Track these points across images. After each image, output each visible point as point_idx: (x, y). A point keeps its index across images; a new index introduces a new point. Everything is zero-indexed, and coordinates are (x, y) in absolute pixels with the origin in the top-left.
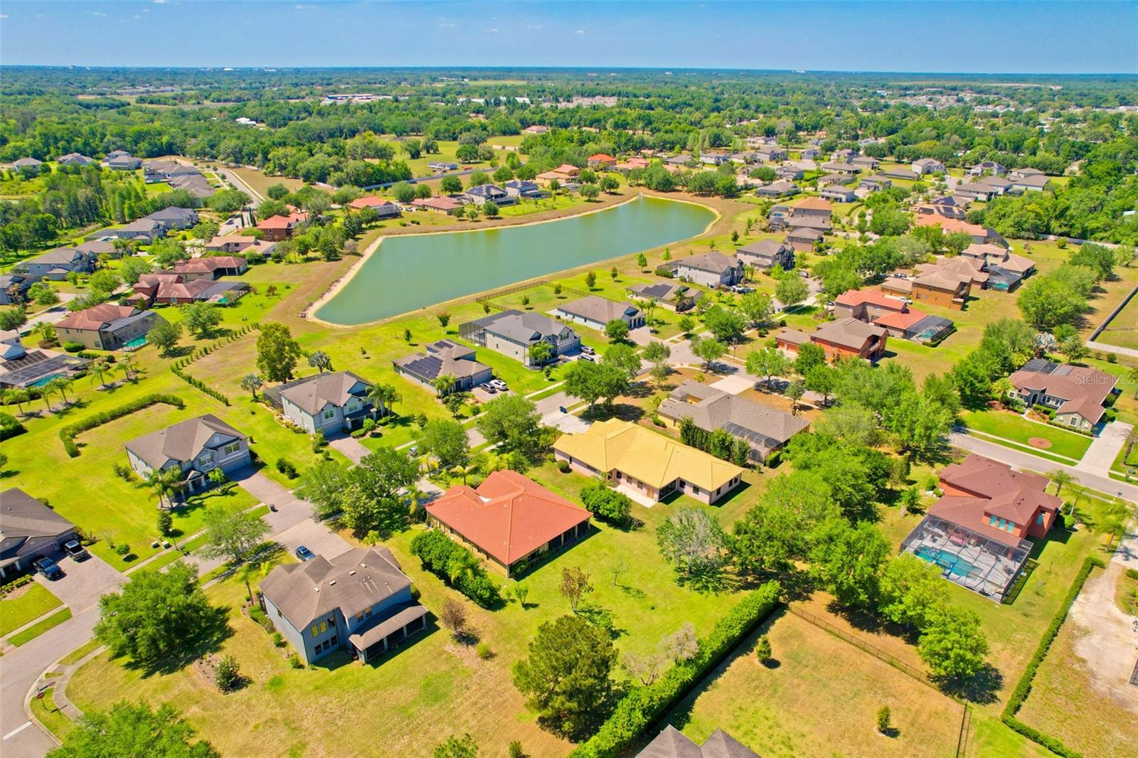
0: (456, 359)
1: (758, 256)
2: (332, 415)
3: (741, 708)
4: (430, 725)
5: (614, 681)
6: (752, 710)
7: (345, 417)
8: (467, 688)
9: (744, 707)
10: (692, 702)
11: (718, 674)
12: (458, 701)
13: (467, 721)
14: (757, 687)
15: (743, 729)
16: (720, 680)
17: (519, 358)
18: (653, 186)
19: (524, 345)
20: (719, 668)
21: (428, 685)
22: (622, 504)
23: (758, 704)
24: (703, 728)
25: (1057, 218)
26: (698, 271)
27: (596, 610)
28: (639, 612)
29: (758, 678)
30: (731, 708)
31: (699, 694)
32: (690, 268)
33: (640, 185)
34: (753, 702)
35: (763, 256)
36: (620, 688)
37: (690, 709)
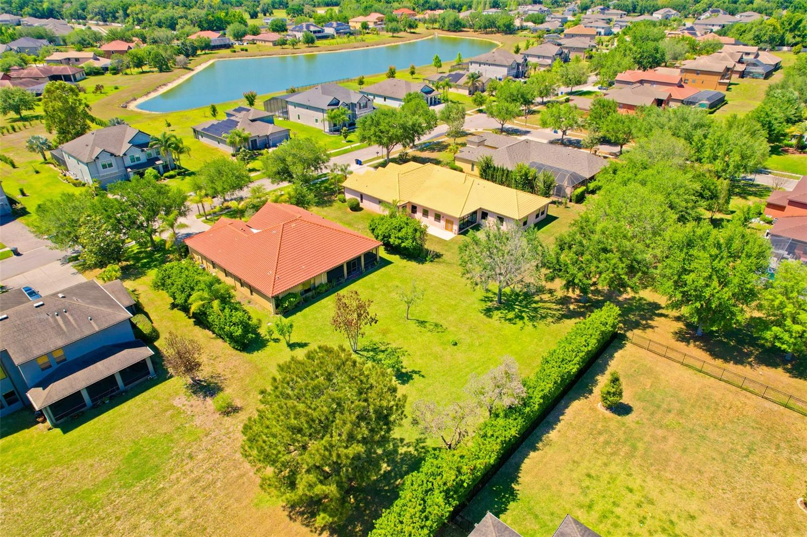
0: (253, 121)
1: (539, 57)
2: (110, 165)
3: (589, 476)
4: (118, 518)
5: (402, 440)
6: (606, 477)
7: (126, 168)
8: (191, 457)
9: (593, 473)
10: (517, 468)
11: (550, 426)
12: (173, 477)
13: (178, 510)
14: (607, 443)
15: (599, 507)
16: (553, 435)
17: (319, 126)
18: (446, 28)
19: (323, 111)
20: (550, 418)
21: (135, 454)
22: (416, 230)
23: (613, 468)
24: (537, 509)
25: (791, 30)
26: (487, 66)
27: (383, 348)
28: (438, 349)
29: (606, 430)
30: (575, 475)
31: (526, 455)
32: (480, 64)
33: (435, 28)
34: (606, 465)
35: (544, 57)
36: (411, 449)
37: (514, 479)
